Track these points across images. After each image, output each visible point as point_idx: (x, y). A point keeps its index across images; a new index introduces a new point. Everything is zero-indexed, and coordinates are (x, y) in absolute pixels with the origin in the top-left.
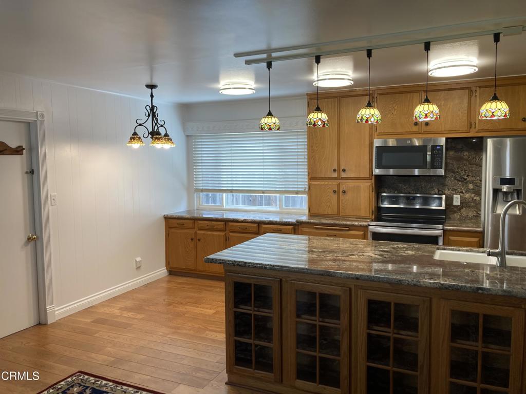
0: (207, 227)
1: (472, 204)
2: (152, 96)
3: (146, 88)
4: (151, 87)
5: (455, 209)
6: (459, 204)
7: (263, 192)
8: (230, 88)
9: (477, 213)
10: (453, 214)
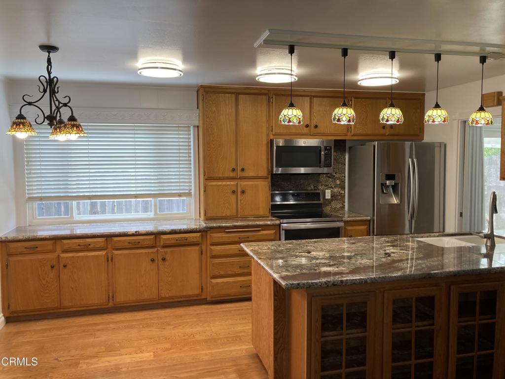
0: (79, 247)
1: (339, 197)
2: (49, 61)
3: (39, 48)
4: (49, 49)
5: (327, 202)
6: (330, 198)
7: (136, 196)
8: (157, 68)
9: (343, 204)
10: (326, 207)
